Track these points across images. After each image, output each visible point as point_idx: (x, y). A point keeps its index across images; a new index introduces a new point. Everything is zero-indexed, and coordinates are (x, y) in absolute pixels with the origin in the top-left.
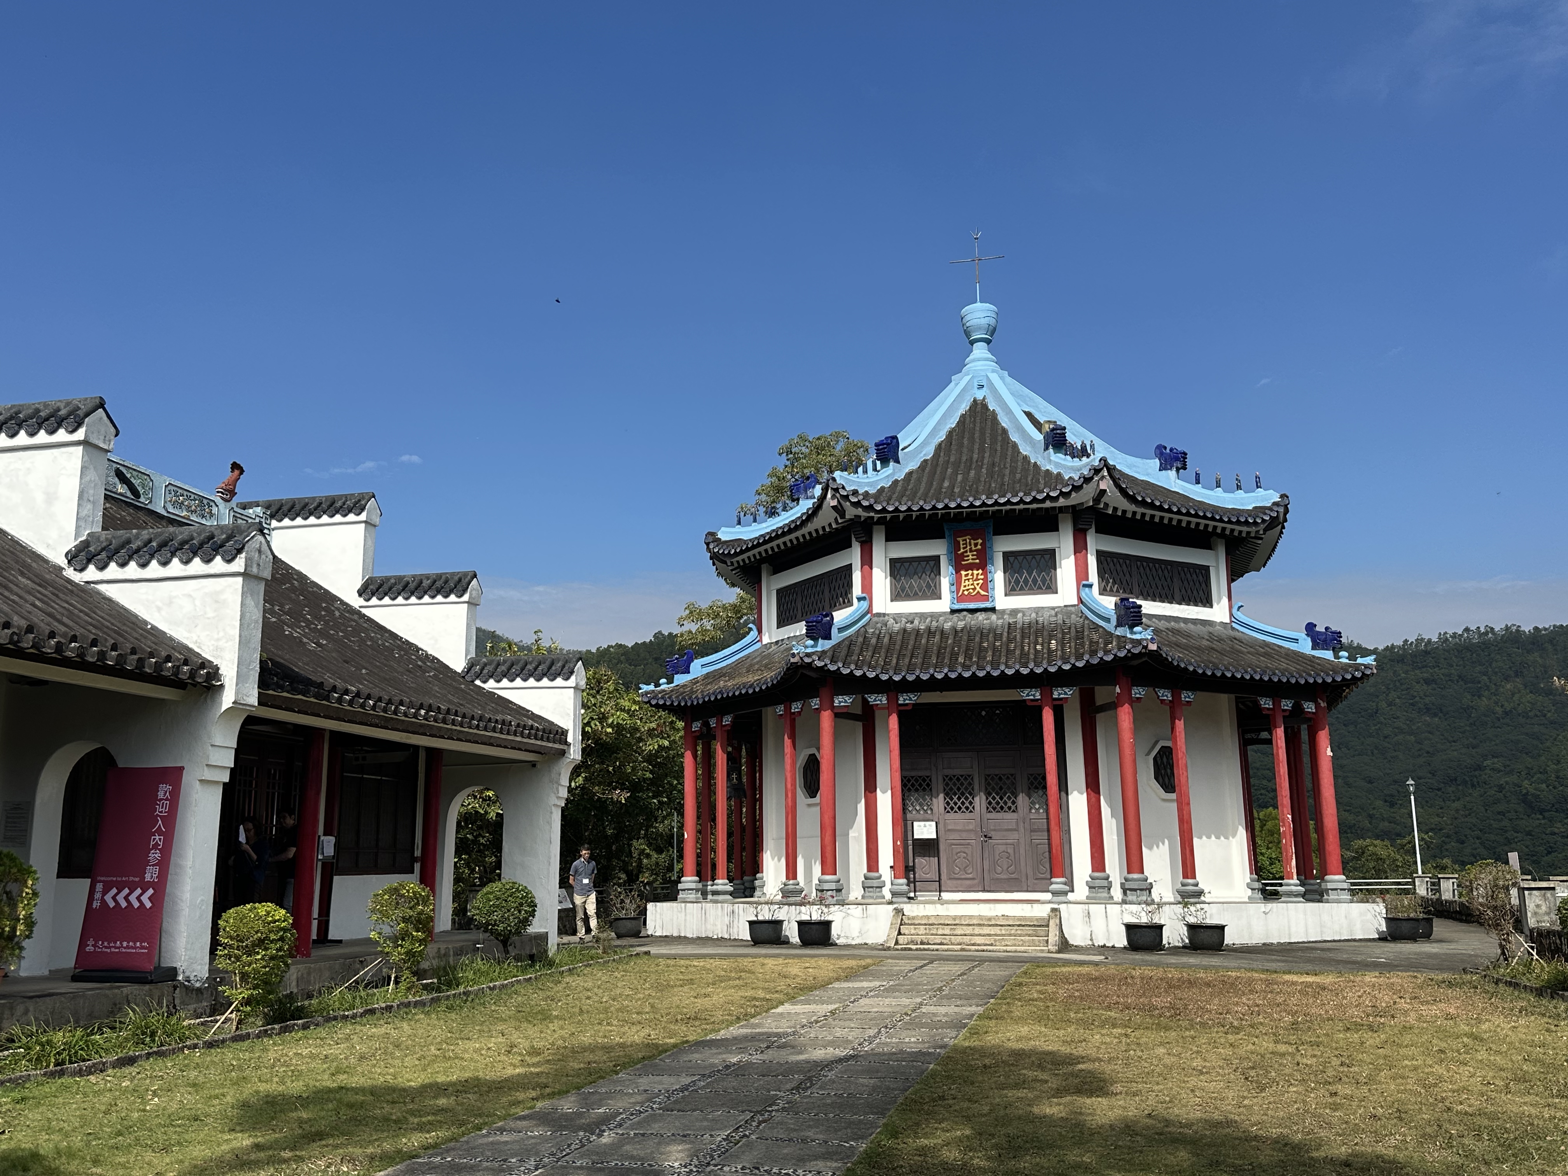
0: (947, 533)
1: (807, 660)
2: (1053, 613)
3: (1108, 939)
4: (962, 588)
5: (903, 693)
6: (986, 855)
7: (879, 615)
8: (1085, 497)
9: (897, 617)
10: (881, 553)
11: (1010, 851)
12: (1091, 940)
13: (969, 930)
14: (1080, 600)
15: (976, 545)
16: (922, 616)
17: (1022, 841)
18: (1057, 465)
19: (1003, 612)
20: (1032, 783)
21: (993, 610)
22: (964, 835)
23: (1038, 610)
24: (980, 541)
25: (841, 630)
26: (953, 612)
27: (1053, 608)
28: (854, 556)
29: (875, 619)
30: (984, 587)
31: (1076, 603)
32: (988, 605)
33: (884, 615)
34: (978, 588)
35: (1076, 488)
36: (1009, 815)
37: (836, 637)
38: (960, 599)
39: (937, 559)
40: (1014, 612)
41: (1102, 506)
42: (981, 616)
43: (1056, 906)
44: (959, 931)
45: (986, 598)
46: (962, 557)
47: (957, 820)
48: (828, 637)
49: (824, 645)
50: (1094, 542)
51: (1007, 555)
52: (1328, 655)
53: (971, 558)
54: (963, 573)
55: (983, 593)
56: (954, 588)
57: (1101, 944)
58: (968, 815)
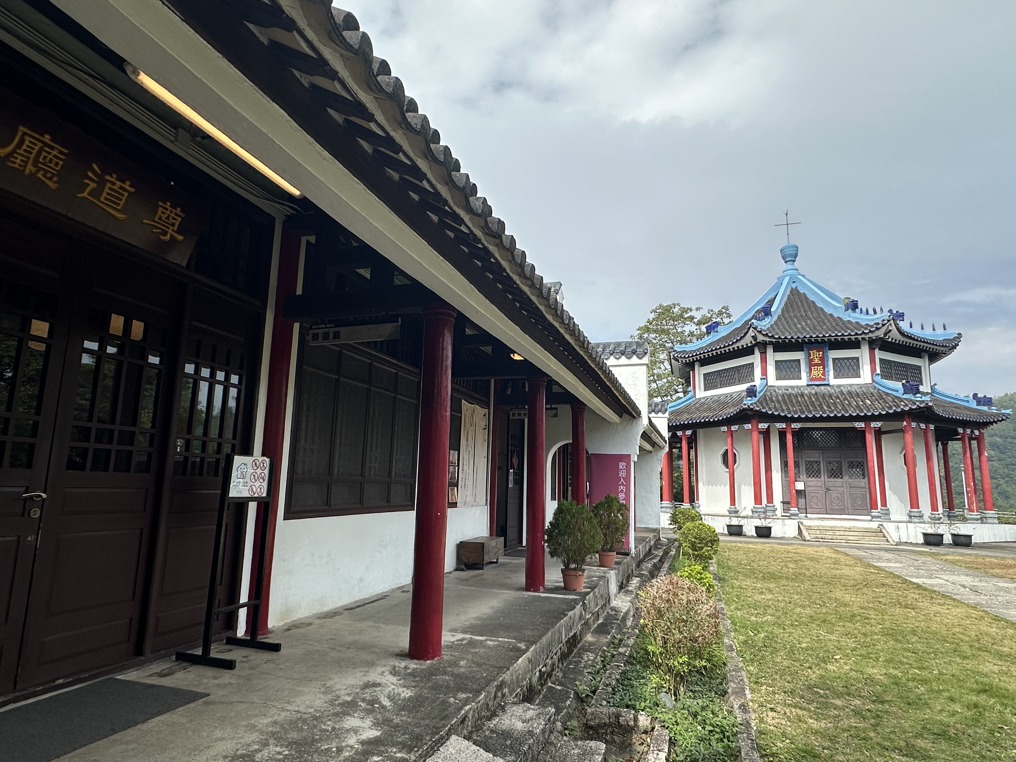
0: (805, 349)
1: (751, 407)
2: (859, 387)
3: (908, 539)
4: (812, 375)
5: (793, 423)
6: (827, 498)
7: (771, 386)
8: (880, 334)
9: (779, 388)
10: (772, 357)
11: (839, 496)
12: (900, 539)
13: (842, 533)
14: (873, 380)
15: (819, 355)
16: (792, 387)
17: (845, 491)
18: (854, 318)
19: (833, 386)
20: (850, 465)
21: (828, 385)
22: (816, 488)
23: (851, 385)
24: (821, 353)
25: (759, 393)
26: (808, 385)
27: (858, 385)
28: (756, 358)
29: (769, 388)
30: (823, 374)
31: (871, 382)
32: (827, 383)
33: (774, 386)
34: (820, 375)
35: (877, 329)
36: (839, 480)
37: (758, 396)
38: (812, 380)
39: (799, 361)
40: (839, 386)
41: (887, 337)
42: (822, 388)
43: (881, 523)
44: (837, 533)
45: (824, 380)
46: (812, 360)
47: (813, 481)
48: (756, 397)
49: (755, 400)
50: (879, 354)
51: (834, 360)
52: (985, 408)
53: (816, 361)
54: (813, 368)
55: (823, 377)
56: (808, 375)
57: (905, 541)
58: (818, 479)
